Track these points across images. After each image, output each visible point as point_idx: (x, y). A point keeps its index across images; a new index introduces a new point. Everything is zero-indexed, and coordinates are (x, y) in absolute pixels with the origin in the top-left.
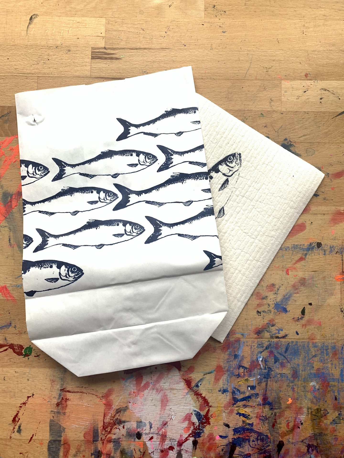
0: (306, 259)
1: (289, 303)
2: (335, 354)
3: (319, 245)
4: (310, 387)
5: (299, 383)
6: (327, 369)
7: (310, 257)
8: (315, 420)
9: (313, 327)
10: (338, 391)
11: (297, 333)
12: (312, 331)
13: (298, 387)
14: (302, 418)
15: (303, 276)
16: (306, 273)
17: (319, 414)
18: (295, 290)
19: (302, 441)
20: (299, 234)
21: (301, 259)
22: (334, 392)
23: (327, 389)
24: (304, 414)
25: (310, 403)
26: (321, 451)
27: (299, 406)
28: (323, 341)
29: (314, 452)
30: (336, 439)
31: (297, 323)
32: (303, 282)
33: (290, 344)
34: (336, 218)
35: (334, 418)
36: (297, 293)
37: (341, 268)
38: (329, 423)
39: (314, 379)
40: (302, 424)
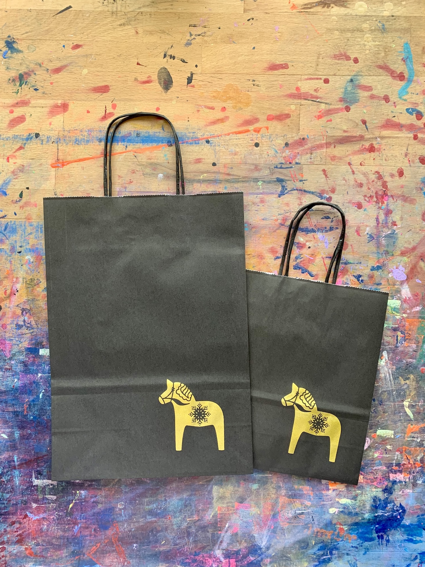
0: (25, 148)
1: (9, 187)
3: (37, 135)
4: (26, 260)
5: (16, 257)
7: (29, 146)
8: (29, 288)
9: (29, 208)
11: (15, 214)
12: (29, 212)
13: (15, 261)
14: (18, 286)
15: (22, 164)
16: (25, 160)
17: (33, 283)
18: (14, 176)
19: (18, 306)
20: (19, 126)
21: (21, 148)
23: (40, 261)
24: (20, 283)
25: (25, 274)
26: (34, 314)
27: (15, 276)
28: (38, 220)
29: (28, 314)
31: (16, 205)
32: (22, 169)
33: (9, 224)
34: (53, 110)
35: (45, 287)
36: (16, 178)
37: (56, 156)
38: (41, 291)
39: (29, 253)
40: (17, 291)
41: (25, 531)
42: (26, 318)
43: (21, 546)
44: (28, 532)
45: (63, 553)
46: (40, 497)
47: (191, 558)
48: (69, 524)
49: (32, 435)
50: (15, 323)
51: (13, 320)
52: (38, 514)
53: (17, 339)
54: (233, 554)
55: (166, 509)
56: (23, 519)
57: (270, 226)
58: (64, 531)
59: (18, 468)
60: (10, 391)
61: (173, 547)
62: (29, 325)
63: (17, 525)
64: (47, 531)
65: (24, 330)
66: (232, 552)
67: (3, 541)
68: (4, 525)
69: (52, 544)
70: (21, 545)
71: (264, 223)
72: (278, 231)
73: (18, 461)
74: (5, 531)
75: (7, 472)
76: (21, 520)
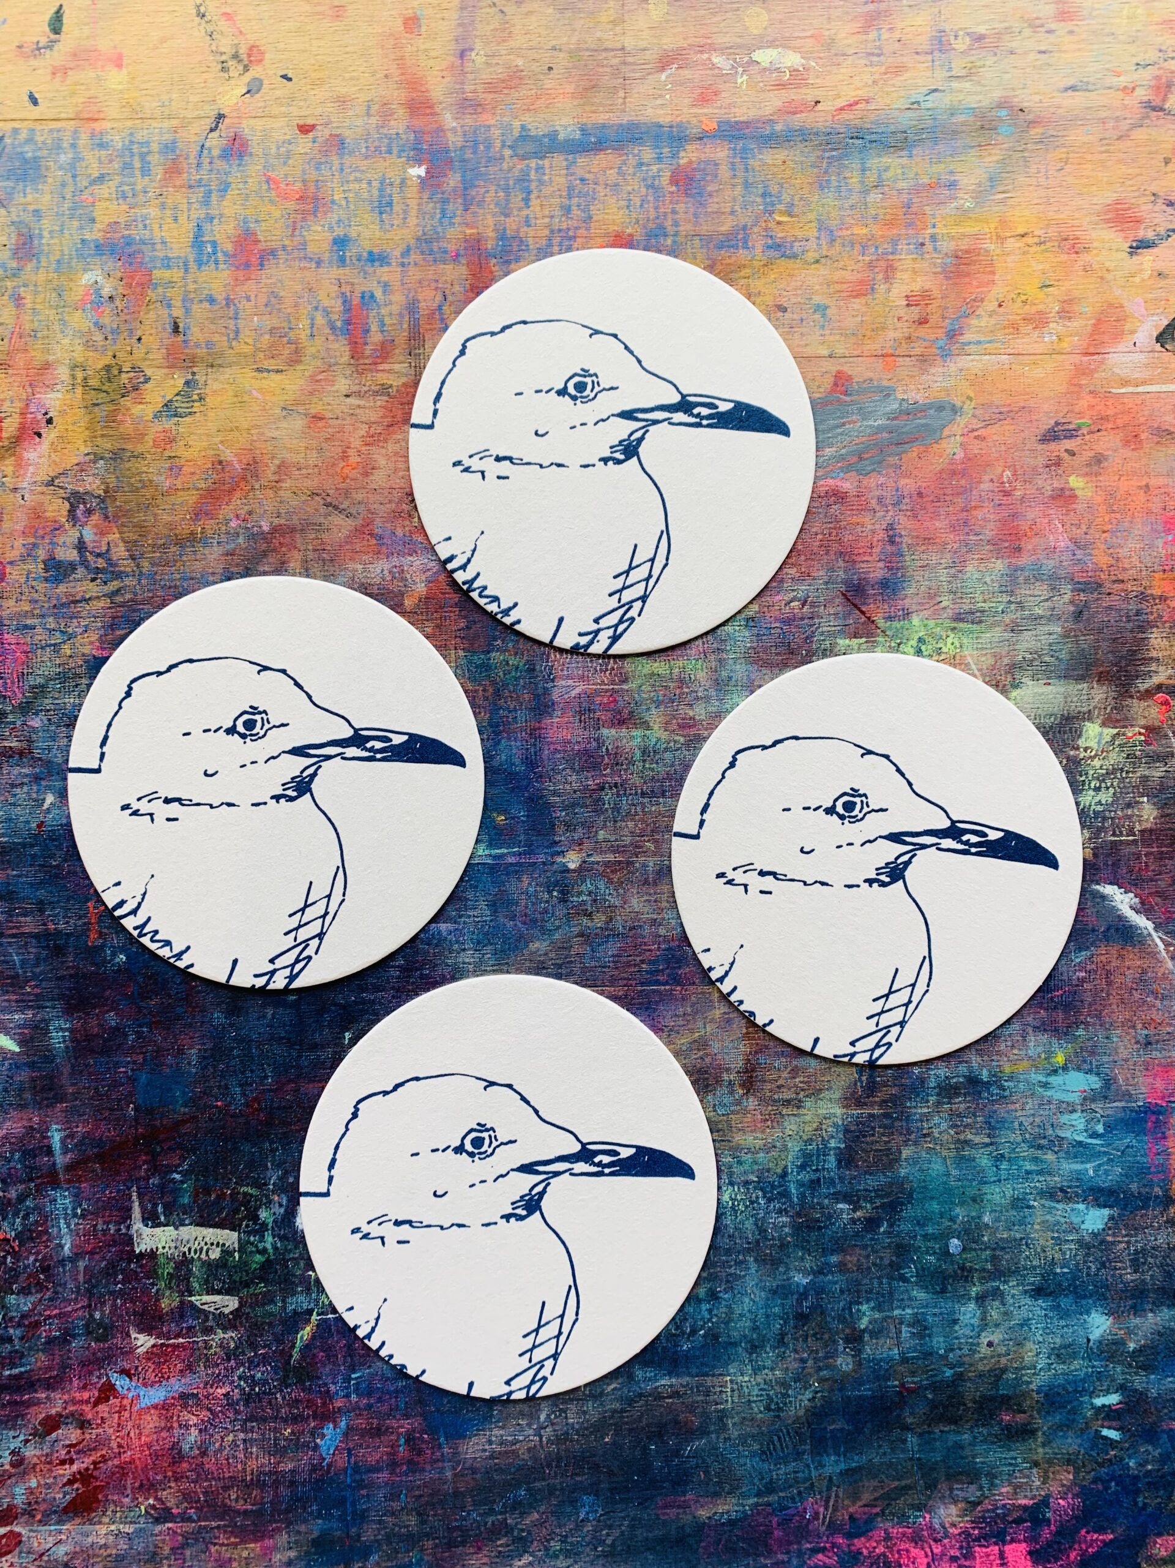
2: (173, 170)
4: (81, 291)
5: (42, 277)
6: (145, 226)
8: (98, 405)
9: (92, 75)
10: (184, 301)
11: (34, 101)
12: (89, 89)
13: (36, 293)
14: (53, 400)
17: (114, 386)
19: (51, 483)
22: (169, 306)
23: (144, 294)
24: (59, 387)
25: (80, 348)
26: (120, 513)
27: (39, 357)
28: (129, 123)
29: (96, 518)
30: (175, 470)
31: (34, 63)
33: (8, 140)
35: (168, 398)
38: (150, 417)
39: (97, 260)
40: (50, 421)
41: (104, 1459)
42: (89, 534)
43: (87, 1528)
44: (116, 1462)
45: (275, 1548)
46: (169, 1302)
47: (834, 1545)
48: (296, 1419)
49: (126, 1035)
50: (42, 554)
51: (34, 545)
52: (162, 1379)
53: (51, 622)
54: (1015, 1521)
55: (716, 1337)
56: (96, 1404)
57: (1103, 114)
58: (279, 1451)
59: (69, 1181)
60: (24, 845)
61: (751, 1501)
62: (101, 563)
63: (70, 1434)
64: (204, 1453)
65: (82, 586)
66: (1015, 1515)
67: (11, 1507)
68: (12, 1433)
69: (225, 1512)
70: (91, 1522)
71: (1077, 100)
72: (1140, 134)
73: (65, 1151)
74: (18, 1461)
75: (21, 1199)
76: (88, 1411)
